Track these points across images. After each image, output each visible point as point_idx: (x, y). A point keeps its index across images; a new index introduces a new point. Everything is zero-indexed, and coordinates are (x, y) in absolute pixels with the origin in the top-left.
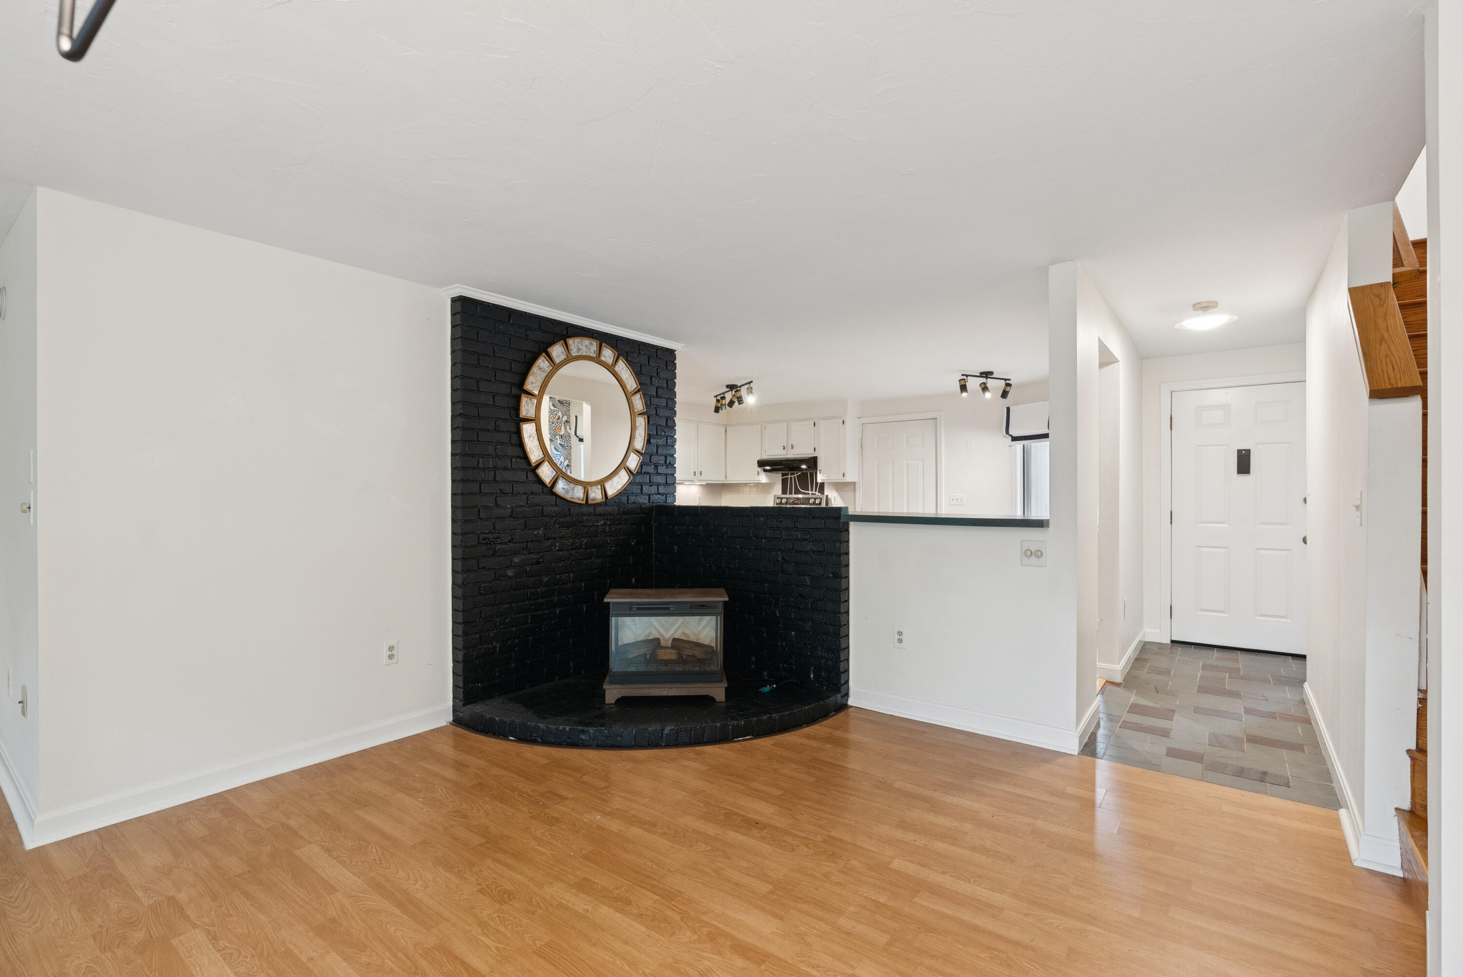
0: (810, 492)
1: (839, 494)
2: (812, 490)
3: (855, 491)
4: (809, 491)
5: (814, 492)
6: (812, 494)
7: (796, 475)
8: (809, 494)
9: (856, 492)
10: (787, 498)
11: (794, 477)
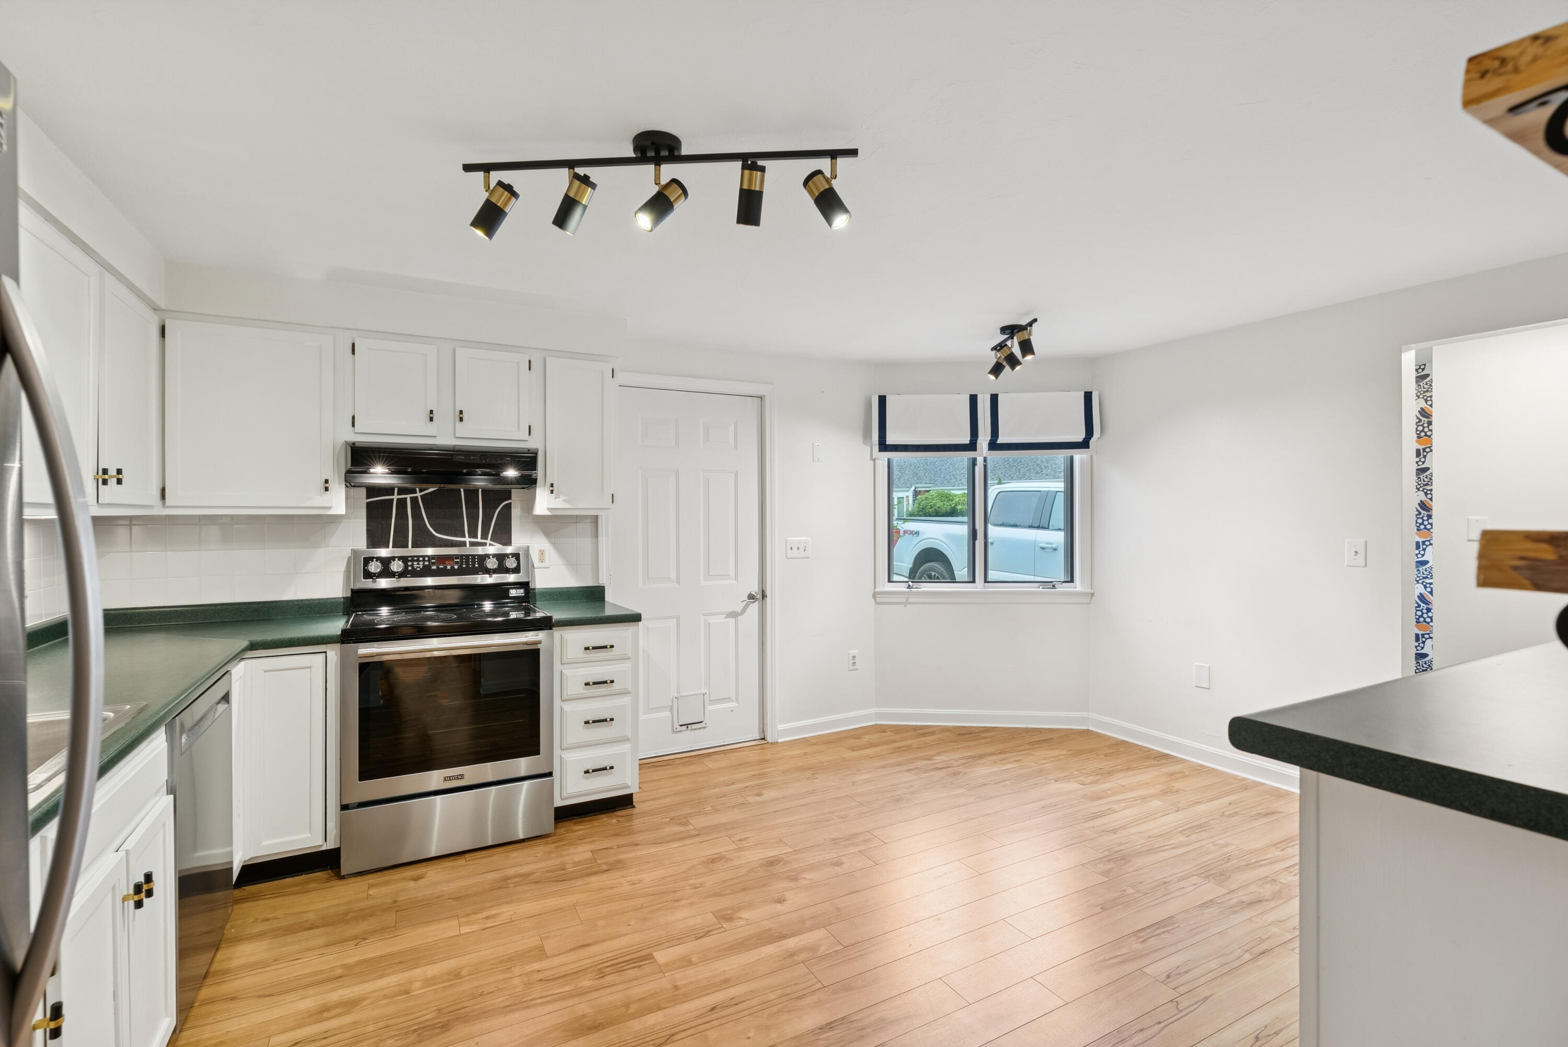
0: (467, 539)
1: (554, 544)
2: (473, 534)
3: (596, 534)
4: (464, 536)
5: (479, 540)
6: (472, 544)
7: (418, 495)
8: (463, 544)
9: (599, 538)
10: (404, 559)
11: (414, 501)
